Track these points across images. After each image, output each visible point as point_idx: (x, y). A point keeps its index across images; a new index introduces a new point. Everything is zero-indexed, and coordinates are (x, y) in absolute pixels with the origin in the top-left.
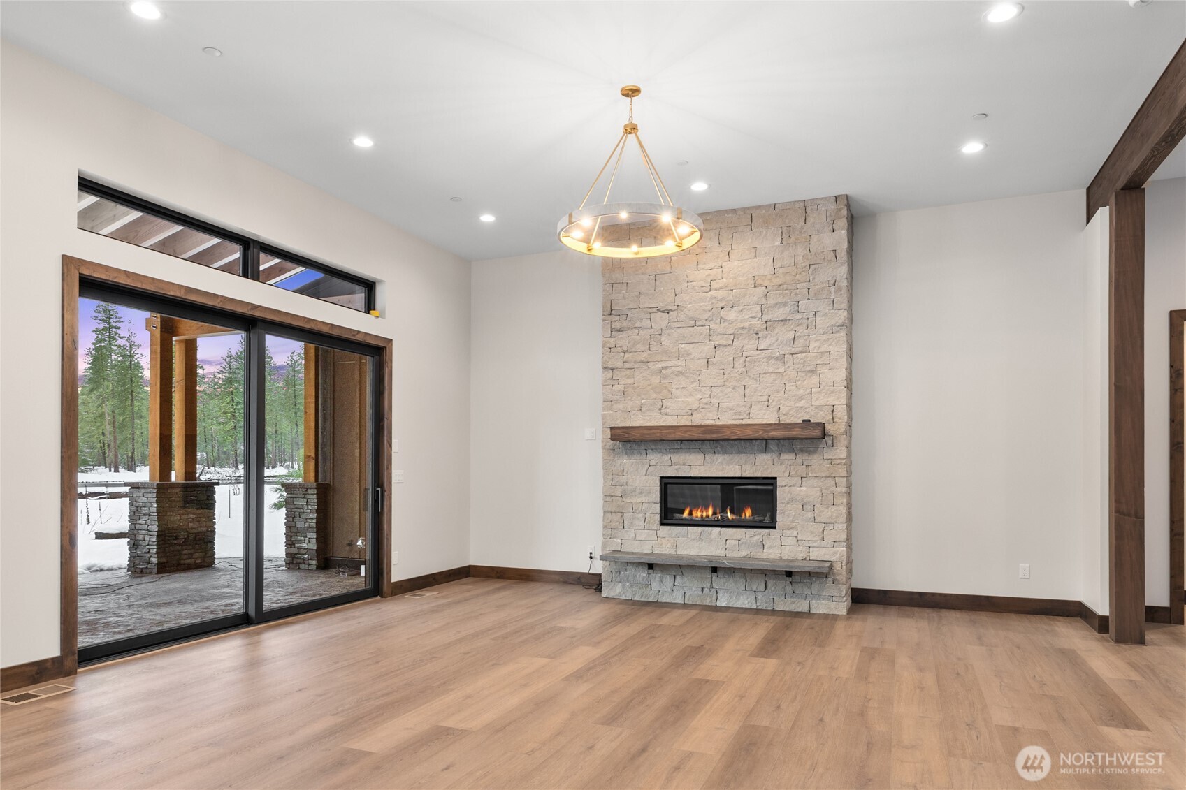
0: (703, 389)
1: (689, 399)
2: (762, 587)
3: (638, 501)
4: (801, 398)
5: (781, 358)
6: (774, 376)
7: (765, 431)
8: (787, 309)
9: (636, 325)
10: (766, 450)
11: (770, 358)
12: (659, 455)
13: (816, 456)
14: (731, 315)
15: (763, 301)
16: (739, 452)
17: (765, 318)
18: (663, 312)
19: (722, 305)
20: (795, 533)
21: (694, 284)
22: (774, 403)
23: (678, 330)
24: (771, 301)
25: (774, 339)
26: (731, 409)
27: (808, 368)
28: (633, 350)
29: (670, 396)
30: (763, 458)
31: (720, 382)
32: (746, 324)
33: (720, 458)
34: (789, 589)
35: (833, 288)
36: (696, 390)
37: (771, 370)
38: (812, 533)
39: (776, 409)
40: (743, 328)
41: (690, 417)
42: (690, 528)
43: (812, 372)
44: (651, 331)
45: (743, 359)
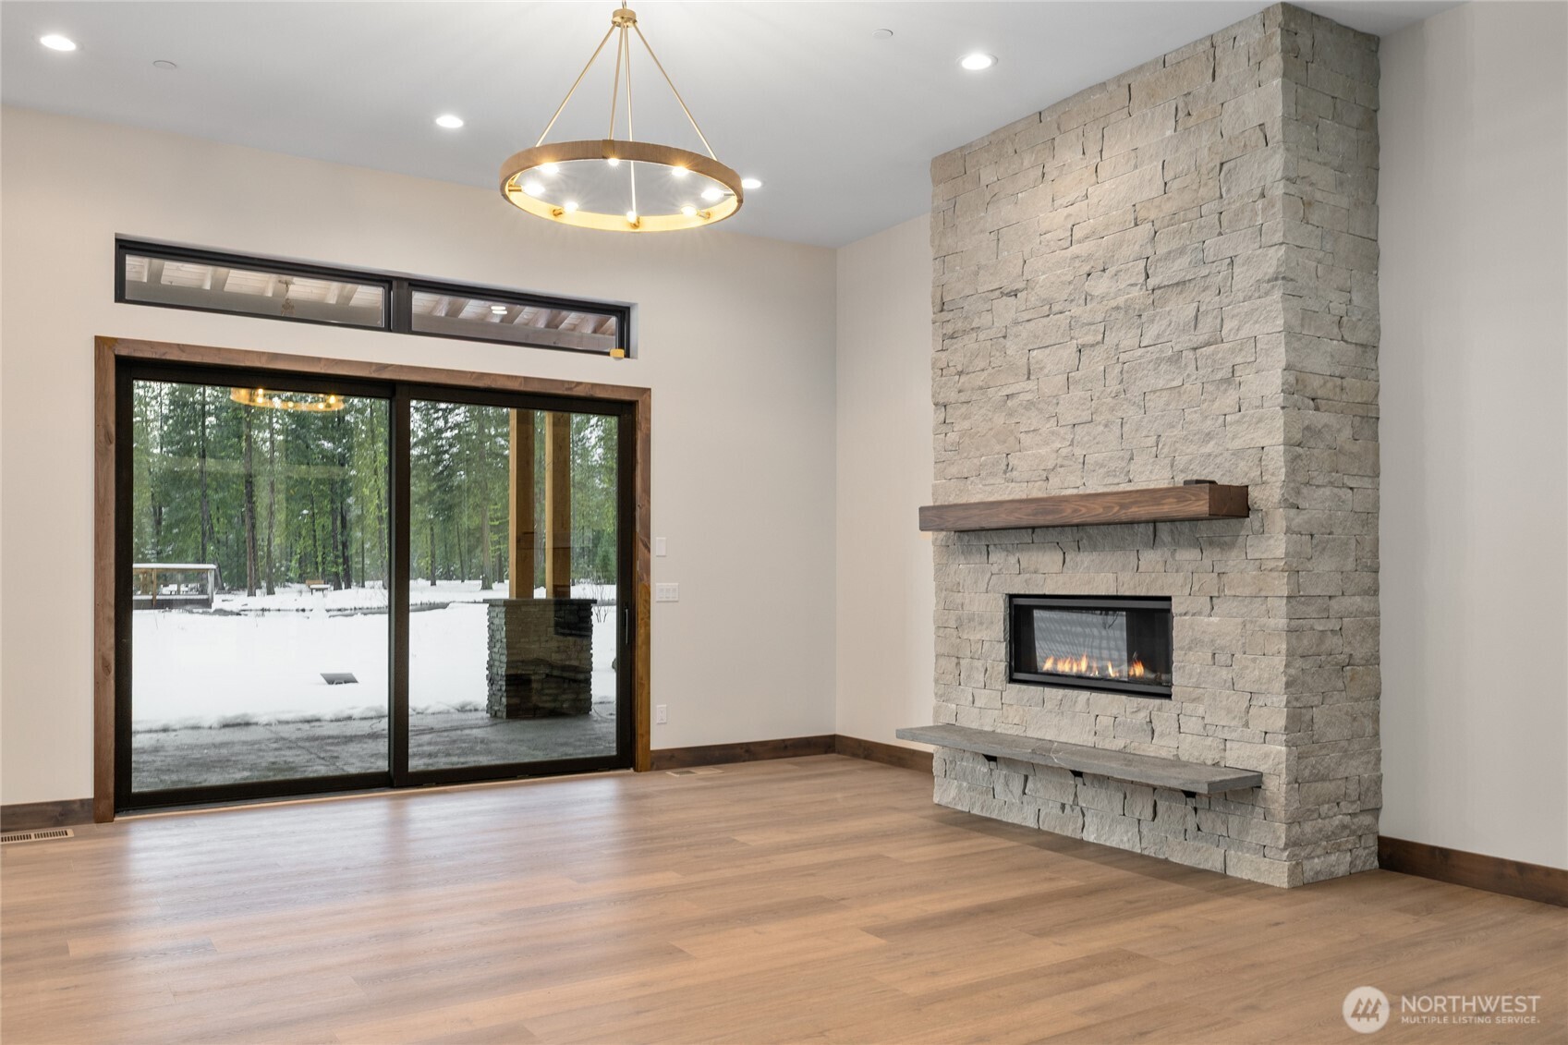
0: (1062, 431)
1: (1043, 451)
2: (1149, 812)
3: (978, 637)
4: (1209, 436)
5: (1176, 358)
6: (1165, 395)
7: (1122, 506)
8: (1184, 261)
9: (974, 325)
10: (1154, 542)
11: (1158, 361)
12: (1004, 554)
13: (1234, 553)
14: (1100, 286)
15: (1149, 252)
16: (1117, 547)
17: (1152, 282)
18: (1008, 295)
19: (1086, 268)
20: (1201, 711)
21: (1048, 236)
22: (1166, 450)
23: (1028, 326)
24: (1162, 250)
25: (1165, 322)
26: (1102, 466)
27: (1219, 376)
28: (971, 369)
29: (1017, 447)
30: (1151, 558)
31: (1086, 416)
32: (1121, 301)
33: (1086, 559)
34: (1191, 821)
35: (1260, 204)
36: (1053, 433)
37: (1161, 384)
38: (1229, 711)
39: (1168, 461)
40: (1117, 308)
41: (1045, 484)
42: (1047, 690)
43: (1228, 381)
44: (992, 333)
45: (1118, 368)
